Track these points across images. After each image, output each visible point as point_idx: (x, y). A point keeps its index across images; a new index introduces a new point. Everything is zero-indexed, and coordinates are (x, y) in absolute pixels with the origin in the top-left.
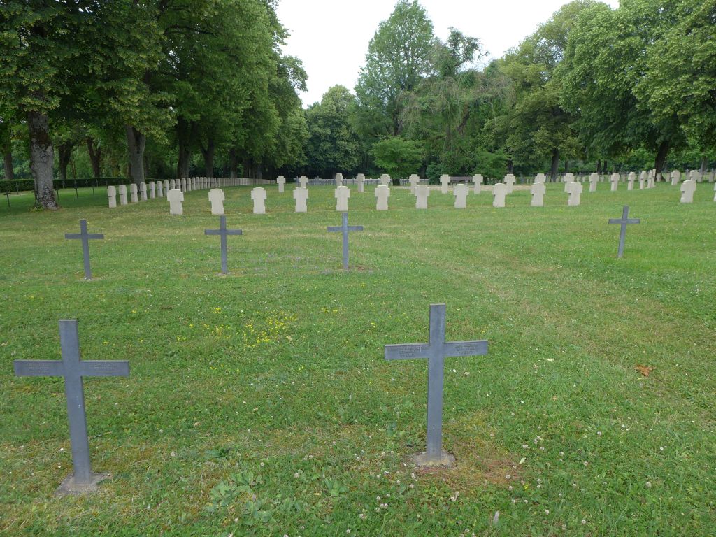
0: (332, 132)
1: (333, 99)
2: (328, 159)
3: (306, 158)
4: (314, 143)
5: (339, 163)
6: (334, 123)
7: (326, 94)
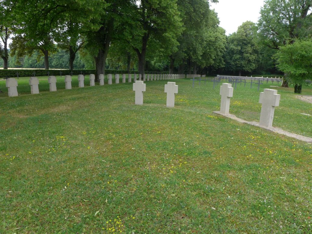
0: (241, 49)
1: (244, 29)
2: (237, 64)
3: (224, 63)
4: (230, 55)
5: (243, 67)
6: (243, 43)
7: (240, 26)
